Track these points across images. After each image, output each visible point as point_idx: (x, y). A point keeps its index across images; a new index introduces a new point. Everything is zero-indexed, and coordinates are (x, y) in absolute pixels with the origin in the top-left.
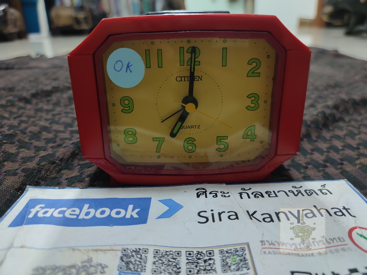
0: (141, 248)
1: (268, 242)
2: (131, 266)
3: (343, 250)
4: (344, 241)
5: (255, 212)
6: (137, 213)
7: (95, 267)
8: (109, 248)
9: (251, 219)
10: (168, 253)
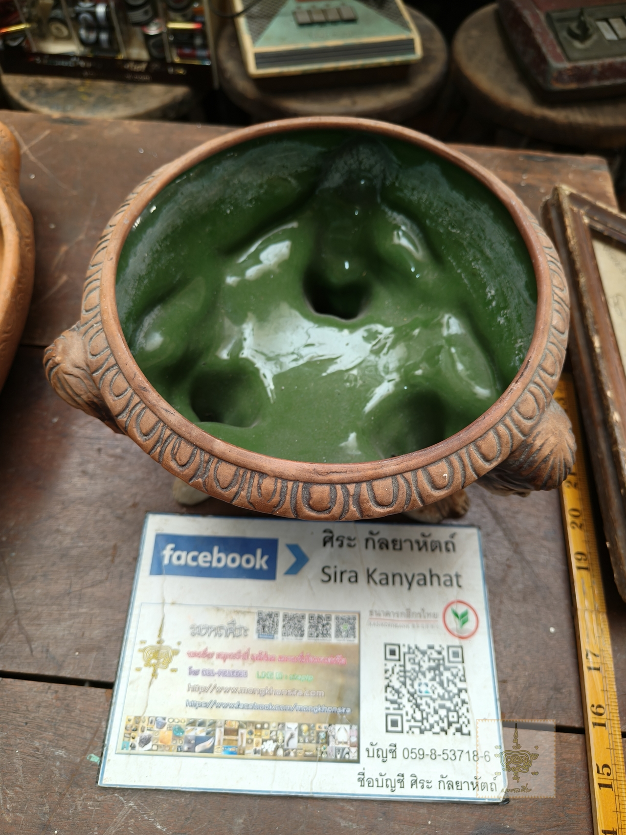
0: (273, 611)
1: (376, 612)
2: (266, 629)
3: (432, 627)
4: (437, 617)
5: (375, 571)
6: (267, 562)
7: (239, 629)
8: (246, 609)
9: (369, 582)
10: (295, 616)
